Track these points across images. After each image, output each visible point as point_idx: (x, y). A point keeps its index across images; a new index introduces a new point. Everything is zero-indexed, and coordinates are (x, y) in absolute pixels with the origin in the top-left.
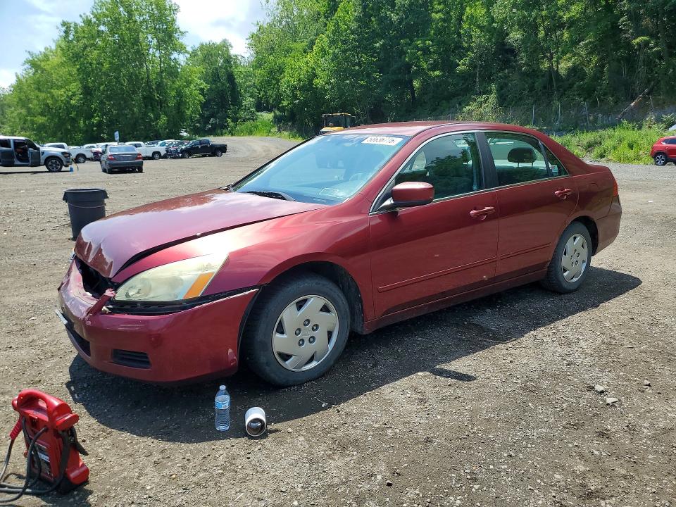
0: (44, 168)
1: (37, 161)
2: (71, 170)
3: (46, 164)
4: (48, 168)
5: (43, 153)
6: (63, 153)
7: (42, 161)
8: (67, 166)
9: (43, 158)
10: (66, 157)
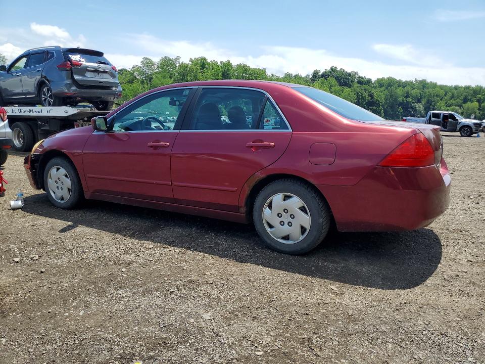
0: (458, 134)
1: (455, 128)
2: (478, 136)
3: (460, 131)
4: (461, 134)
5: (460, 123)
6: (475, 124)
7: (458, 129)
8: (475, 133)
9: (459, 127)
10: (476, 127)
